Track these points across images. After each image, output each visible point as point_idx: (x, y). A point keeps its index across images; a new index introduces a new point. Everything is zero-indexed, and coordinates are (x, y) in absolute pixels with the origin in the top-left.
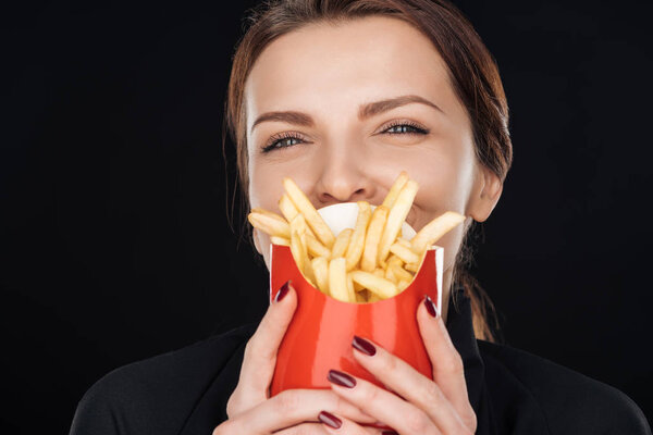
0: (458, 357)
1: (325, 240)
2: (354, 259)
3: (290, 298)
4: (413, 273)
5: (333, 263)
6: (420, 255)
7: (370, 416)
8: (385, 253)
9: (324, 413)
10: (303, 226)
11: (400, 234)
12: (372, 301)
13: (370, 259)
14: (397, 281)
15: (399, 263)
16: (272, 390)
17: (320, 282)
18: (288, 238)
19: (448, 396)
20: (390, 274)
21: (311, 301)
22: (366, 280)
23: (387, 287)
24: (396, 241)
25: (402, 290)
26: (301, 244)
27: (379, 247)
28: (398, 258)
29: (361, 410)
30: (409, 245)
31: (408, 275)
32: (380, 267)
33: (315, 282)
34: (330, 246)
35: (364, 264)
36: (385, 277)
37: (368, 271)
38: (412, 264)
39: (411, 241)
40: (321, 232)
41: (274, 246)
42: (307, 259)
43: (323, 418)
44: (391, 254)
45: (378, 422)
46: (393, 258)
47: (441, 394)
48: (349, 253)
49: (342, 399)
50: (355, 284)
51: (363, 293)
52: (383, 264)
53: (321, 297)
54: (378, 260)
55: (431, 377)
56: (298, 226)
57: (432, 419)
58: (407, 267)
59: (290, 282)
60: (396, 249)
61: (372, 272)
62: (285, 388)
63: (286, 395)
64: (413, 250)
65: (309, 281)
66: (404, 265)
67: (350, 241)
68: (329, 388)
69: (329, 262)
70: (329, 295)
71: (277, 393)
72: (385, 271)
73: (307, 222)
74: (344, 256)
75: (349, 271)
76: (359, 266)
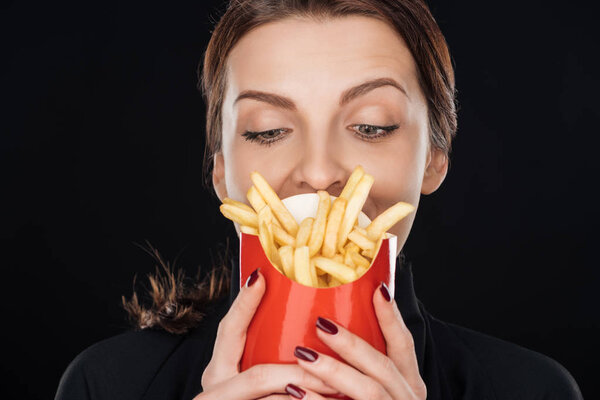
0: (410, 335)
1: (289, 228)
2: (316, 247)
3: (260, 284)
4: (370, 260)
5: (298, 251)
6: (376, 242)
7: (331, 387)
8: (344, 241)
9: (291, 386)
10: (270, 216)
11: (356, 223)
12: (333, 285)
13: (331, 246)
14: (356, 267)
15: (356, 250)
16: (243, 365)
17: (287, 267)
18: (256, 227)
19: (401, 370)
20: (349, 259)
21: (278, 285)
22: (327, 266)
23: (347, 272)
24: (353, 229)
25: (361, 276)
26: (268, 233)
27: (339, 234)
28: (355, 245)
29: (324, 382)
30: (365, 233)
31: (365, 261)
32: (339, 253)
33: (281, 268)
34: (294, 234)
35: (325, 251)
36: (344, 263)
37: (328, 257)
38: (368, 250)
39: (366, 229)
40: (285, 220)
41: (243, 234)
42: (274, 248)
43: (290, 390)
44: (348, 241)
45: (339, 393)
46: (351, 244)
47: (395, 368)
48: (311, 242)
49: (307, 372)
50: (317, 269)
51: (325, 277)
52: (342, 250)
53: (287, 282)
54: (337, 247)
55: (385, 352)
56: (265, 216)
57: (387, 390)
58: (363, 253)
59: (259, 269)
60: (353, 237)
61: (331, 258)
62: (255, 363)
63: (256, 370)
64: (369, 238)
65: (276, 267)
66: (361, 251)
67: (312, 230)
68: (296, 363)
69: (294, 249)
70: (295, 279)
71: (247, 368)
72: (344, 256)
73: (273, 212)
74: (307, 245)
75: (312, 257)
76: (320, 253)
